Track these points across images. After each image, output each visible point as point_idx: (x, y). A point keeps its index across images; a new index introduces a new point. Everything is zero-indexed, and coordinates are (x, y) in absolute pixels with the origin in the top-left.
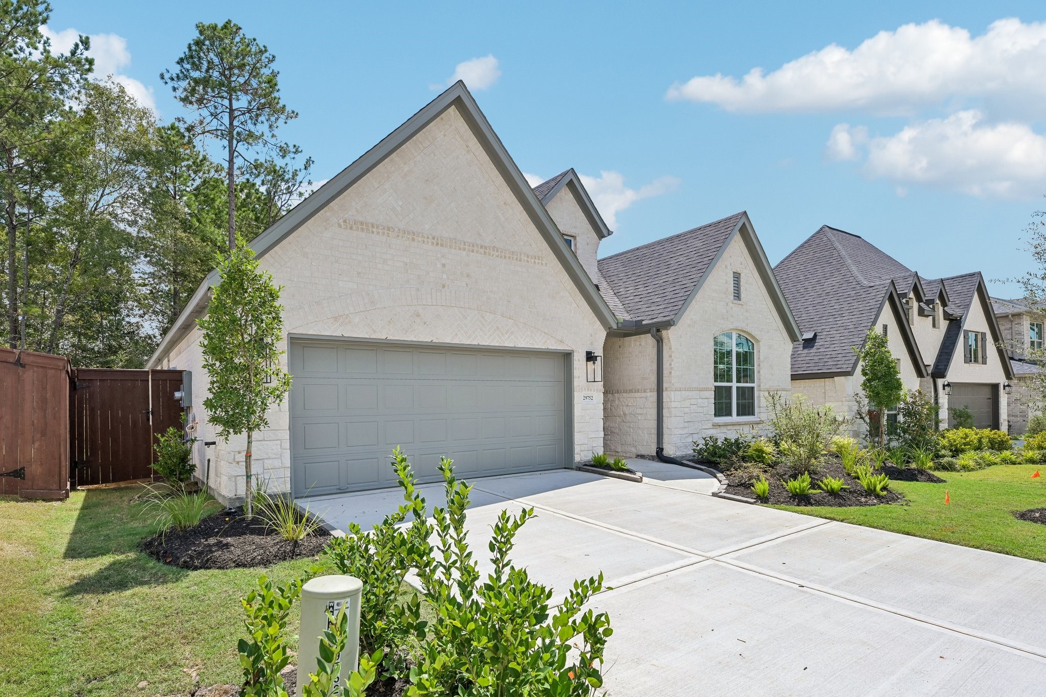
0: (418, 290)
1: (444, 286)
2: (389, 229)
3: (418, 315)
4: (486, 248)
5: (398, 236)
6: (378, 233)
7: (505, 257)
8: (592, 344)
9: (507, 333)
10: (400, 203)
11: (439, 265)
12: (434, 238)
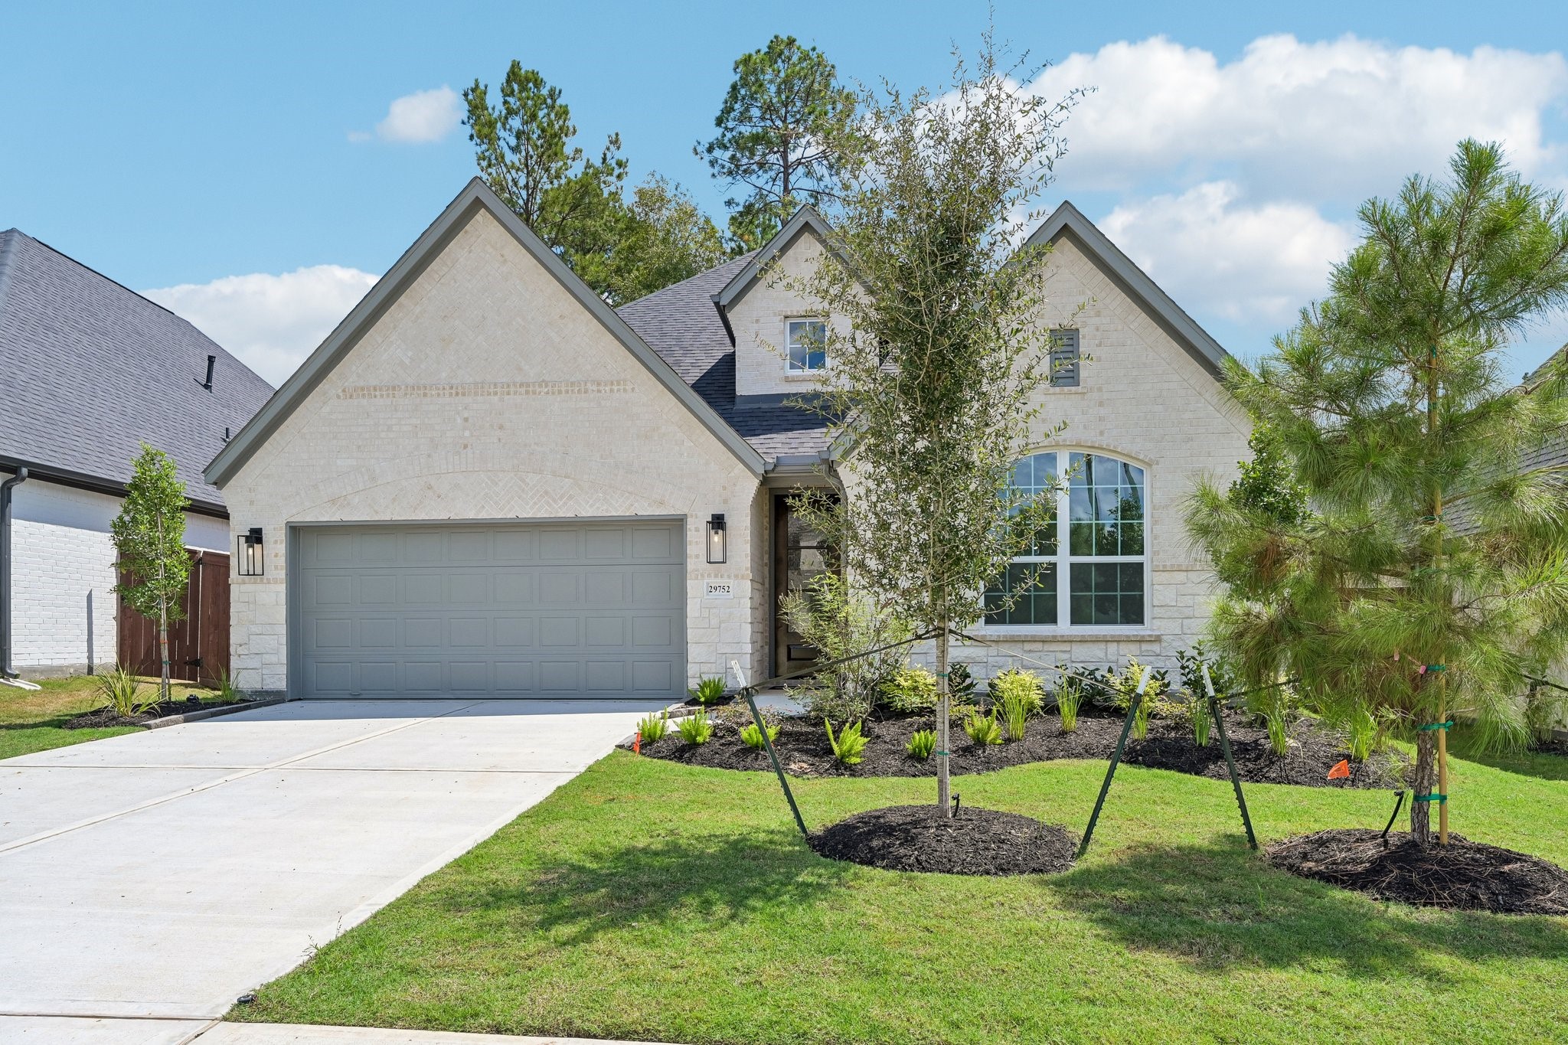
0: (429, 456)
1: (465, 447)
2: (394, 388)
3: (430, 488)
4: (528, 385)
5: (406, 394)
6: (382, 396)
7: (560, 392)
8: (725, 501)
9: (561, 498)
10: (410, 354)
11: (459, 421)
12: (452, 388)
